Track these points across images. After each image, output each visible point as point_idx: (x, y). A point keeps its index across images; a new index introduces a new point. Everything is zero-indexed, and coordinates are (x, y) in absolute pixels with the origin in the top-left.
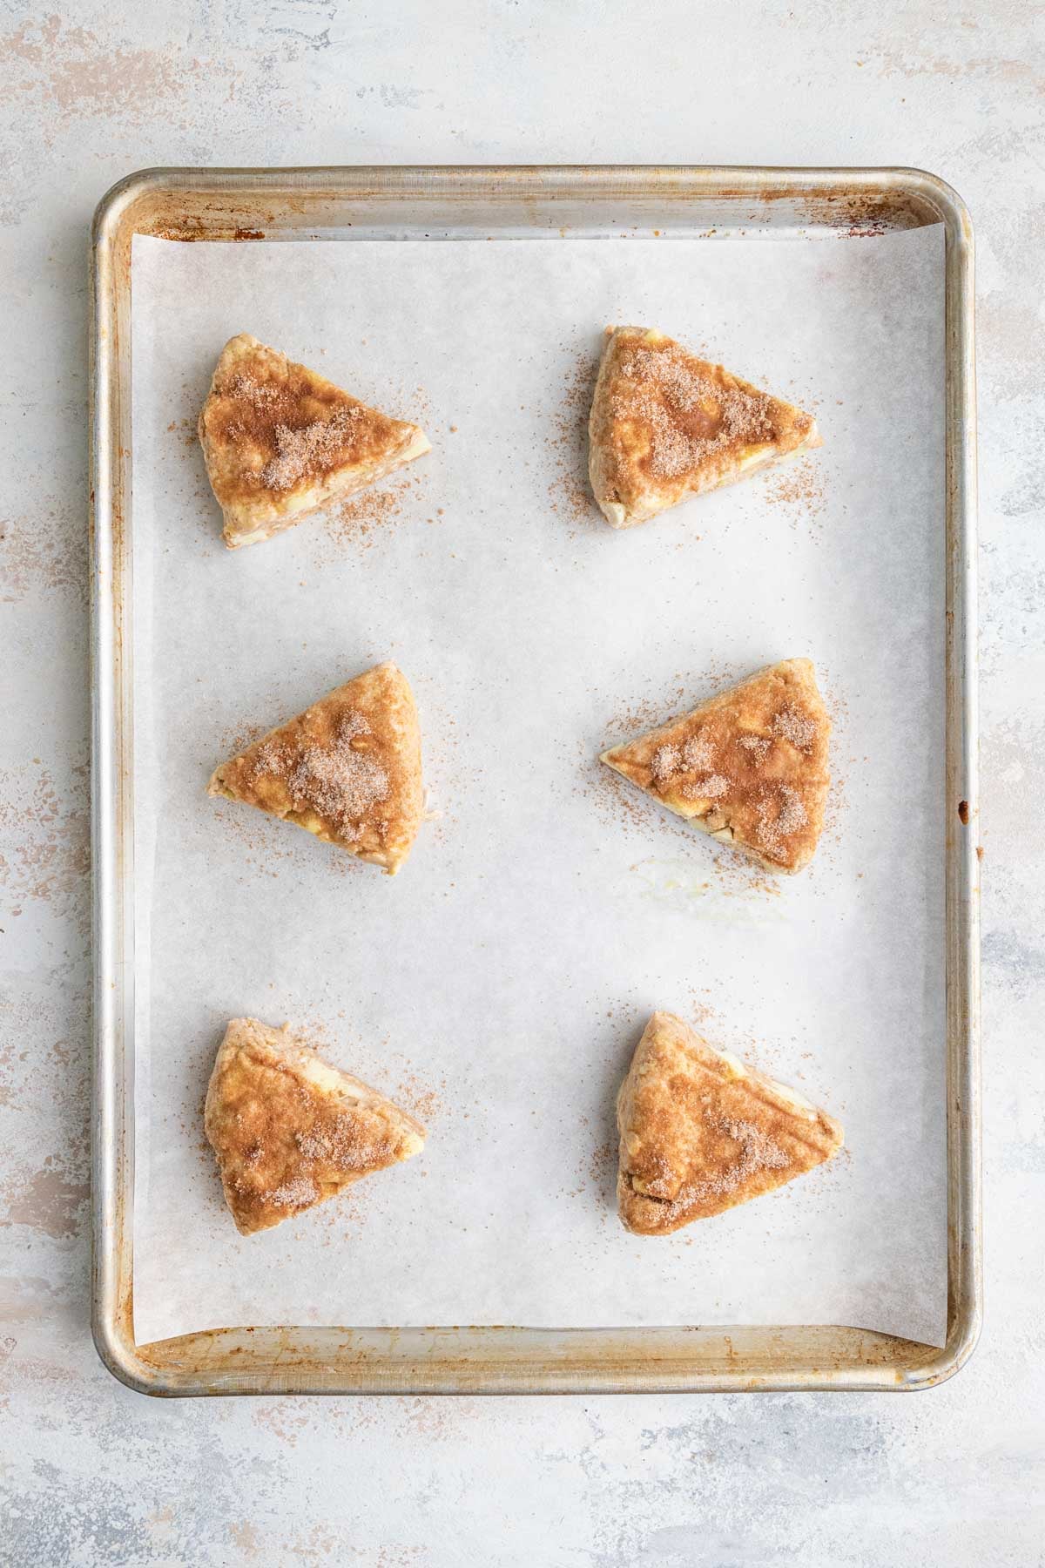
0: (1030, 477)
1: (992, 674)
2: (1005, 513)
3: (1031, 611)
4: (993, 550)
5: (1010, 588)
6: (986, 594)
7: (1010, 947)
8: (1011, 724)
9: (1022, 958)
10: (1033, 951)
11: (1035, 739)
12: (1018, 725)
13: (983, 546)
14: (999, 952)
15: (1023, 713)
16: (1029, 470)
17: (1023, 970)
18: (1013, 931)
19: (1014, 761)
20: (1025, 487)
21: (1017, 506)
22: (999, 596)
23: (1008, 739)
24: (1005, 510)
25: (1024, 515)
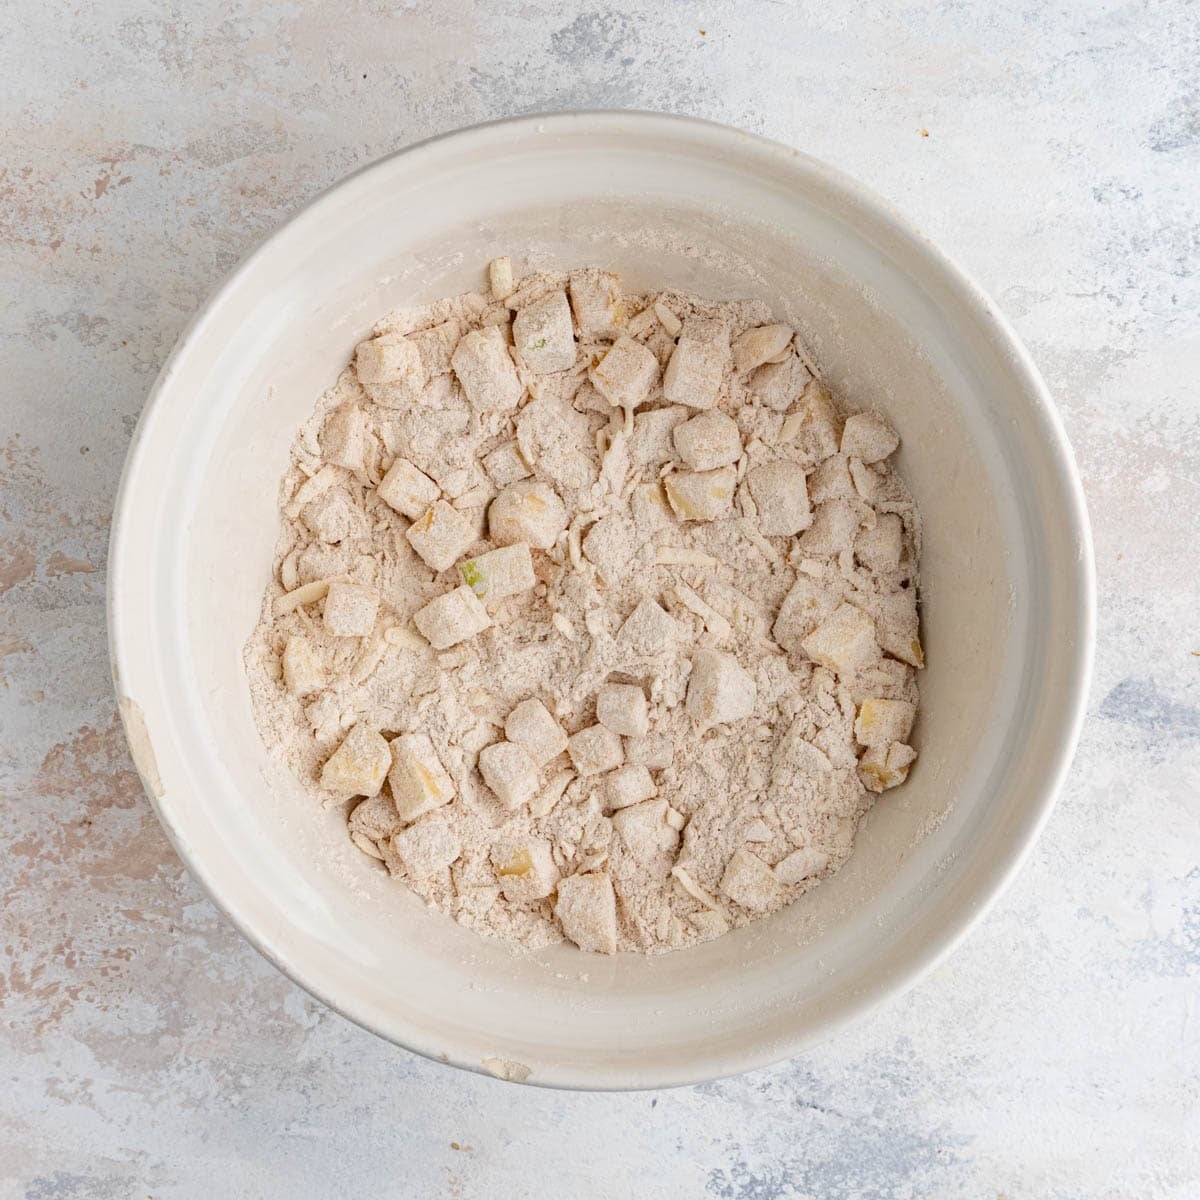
0: (1187, 101)
1: (1132, 355)
2: (1153, 148)
3: (1183, 276)
4: (1136, 197)
5: (1158, 245)
6: (1127, 253)
7: (1147, 699)
8: (1155, 420)
9: (1162, 713)
10: (1177, 705)
11: (1184, 438)
12: (1164, 421)
13: (1124, 191)
14: (1134, 706)
15: (1170, 406)
16: (1181, 93)
17: (1162, 727)
18: (1152, 680)
19: (1158, 468)
20: (1180, 115)
21: (1168, 139)
22: (1144, 255)
23: (1151, 439)
24: (1153, 145)
25: (1177, 150)
